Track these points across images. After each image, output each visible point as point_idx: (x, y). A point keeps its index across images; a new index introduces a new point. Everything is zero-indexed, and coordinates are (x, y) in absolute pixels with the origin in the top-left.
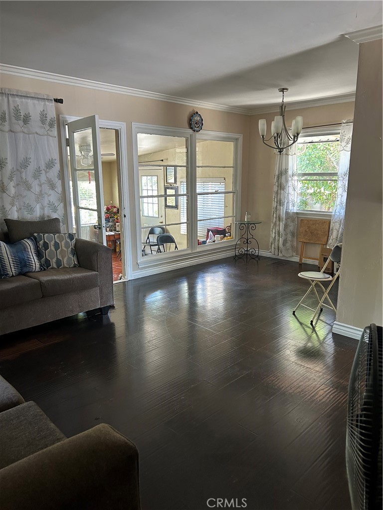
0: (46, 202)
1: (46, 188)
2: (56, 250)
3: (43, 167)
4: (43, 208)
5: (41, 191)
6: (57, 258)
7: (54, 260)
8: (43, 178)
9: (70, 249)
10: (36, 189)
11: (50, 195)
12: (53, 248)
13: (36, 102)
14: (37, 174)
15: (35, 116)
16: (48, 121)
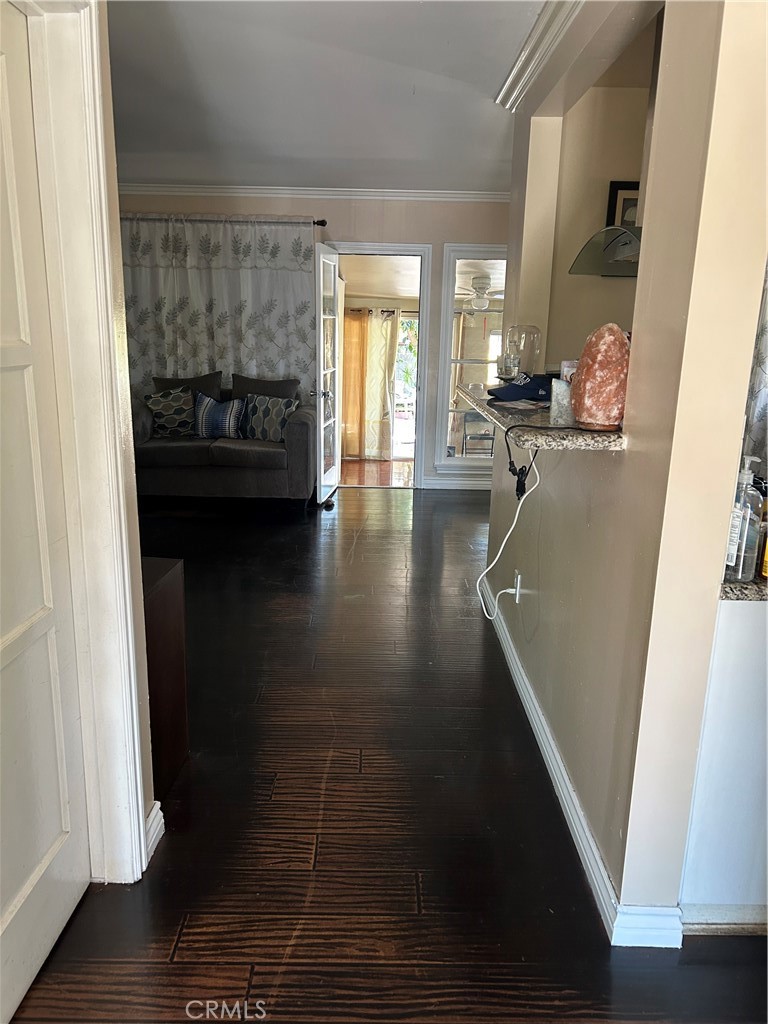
0: (292, 359)
1: (294, 339)
2: (265, 417)
3: (292, 312)
4: (288, 366)
5: (288, 343)
6: (263, 428)
7: (260, 429)
8: (291, 326)
9: (280, 419)
10: (280, 340)
11: (299, 349)
12: (261, 414)
13: (288, 228)
14: (284, 321)
15: (286, 247)
16: (303, 250)
